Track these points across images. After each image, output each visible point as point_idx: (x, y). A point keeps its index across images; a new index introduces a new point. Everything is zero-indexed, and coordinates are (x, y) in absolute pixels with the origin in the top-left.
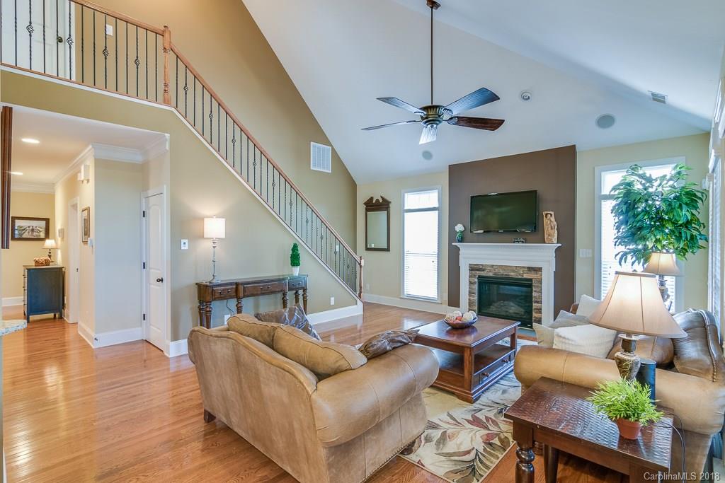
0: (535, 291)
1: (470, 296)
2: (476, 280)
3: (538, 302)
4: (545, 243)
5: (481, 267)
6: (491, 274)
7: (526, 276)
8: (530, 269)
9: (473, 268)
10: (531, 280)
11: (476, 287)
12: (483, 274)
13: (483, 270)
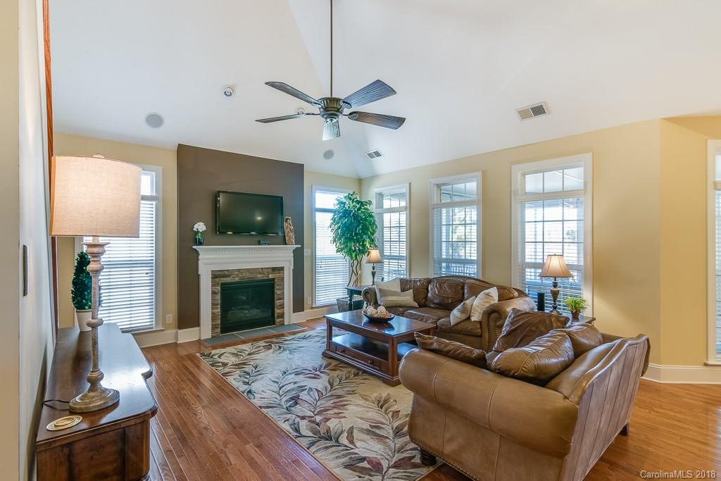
0: (278, 289)
1: (212, 309)
2: (219, 288)
3: (280, 299)
4: (286, 244)
5: (226, 273)
6: (237, 279)
7: (271, 276)
8: (274, 269)
9: (216, 275)
10: (273, 279)
11: (218, 297)
12: (228, 280)
13: (229, 276)
